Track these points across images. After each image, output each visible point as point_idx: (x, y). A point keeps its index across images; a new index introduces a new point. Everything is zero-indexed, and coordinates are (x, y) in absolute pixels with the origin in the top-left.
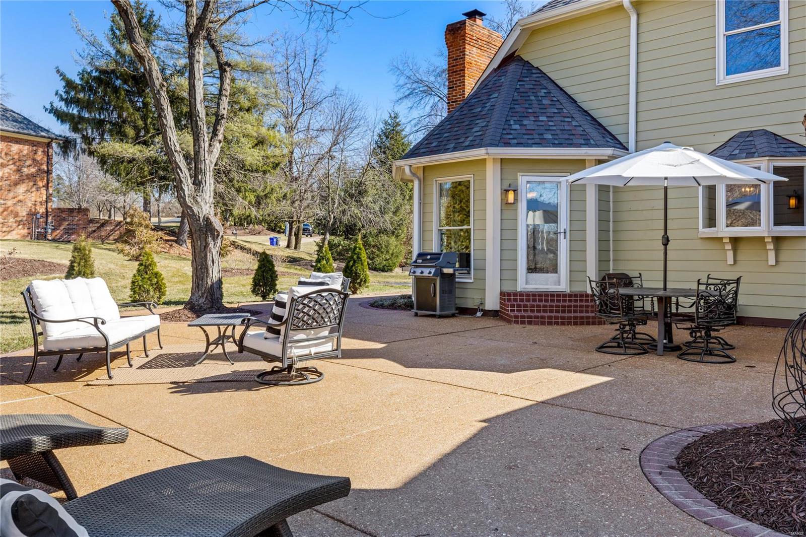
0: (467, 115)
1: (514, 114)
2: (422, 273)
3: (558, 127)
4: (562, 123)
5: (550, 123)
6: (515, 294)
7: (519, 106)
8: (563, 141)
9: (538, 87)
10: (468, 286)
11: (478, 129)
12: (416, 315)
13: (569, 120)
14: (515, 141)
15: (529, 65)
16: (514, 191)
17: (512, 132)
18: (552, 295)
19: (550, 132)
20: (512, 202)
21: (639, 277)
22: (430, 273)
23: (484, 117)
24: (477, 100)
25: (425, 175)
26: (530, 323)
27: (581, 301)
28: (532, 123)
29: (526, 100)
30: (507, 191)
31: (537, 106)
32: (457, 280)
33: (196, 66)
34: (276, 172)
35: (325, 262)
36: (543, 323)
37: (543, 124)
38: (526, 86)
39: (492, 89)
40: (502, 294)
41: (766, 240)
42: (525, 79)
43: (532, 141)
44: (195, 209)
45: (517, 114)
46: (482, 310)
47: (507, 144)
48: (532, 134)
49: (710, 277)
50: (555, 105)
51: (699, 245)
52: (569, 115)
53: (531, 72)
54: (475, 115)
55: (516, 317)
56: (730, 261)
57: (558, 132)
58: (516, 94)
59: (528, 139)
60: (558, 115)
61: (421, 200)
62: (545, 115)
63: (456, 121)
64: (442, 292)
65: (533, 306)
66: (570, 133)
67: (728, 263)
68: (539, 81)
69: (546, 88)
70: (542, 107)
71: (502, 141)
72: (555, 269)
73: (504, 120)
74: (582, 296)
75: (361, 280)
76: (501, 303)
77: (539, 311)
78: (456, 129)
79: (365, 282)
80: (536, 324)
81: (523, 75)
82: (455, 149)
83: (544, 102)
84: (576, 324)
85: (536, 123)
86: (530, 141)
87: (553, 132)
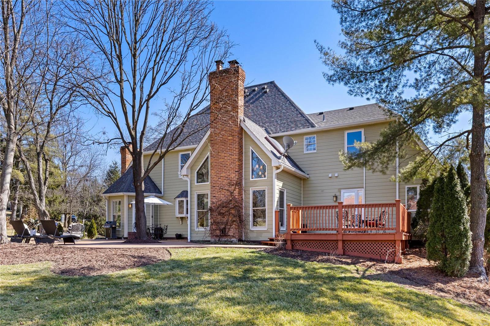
2: (107, 227)
6: (132, 233)
10: (120, 231)
11: (123, 186)
14: (131, 190)
16: (131, 204)
17: (131, 188)
20: (131, 207)
22: (109, 227)
23: (125, 182)
24: (124, 176)
25: (109, 199)
30: (129, 204)
32: (117, 229)
33: (40, 163)
34: (58, 189)
39: (129, 174)
40: (128, 233)
44: (40, 208)
46: (123, 237)
47: (129, 191)
51: (176, 219)
52: (147, 183)
54: (123, 181)
56: (181, 223)
61: (108, 206)
63: (118, 183)
64: (112, 232)
73: (129, 184)
76: (128, 235)
78: (118, 185)
82: (116, 192)
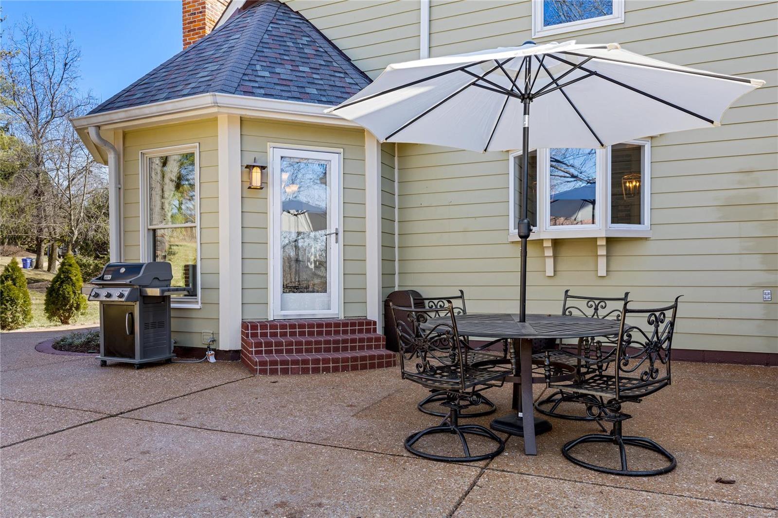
0: (193, 60)
1: (262, 59)
2: (109, 295)
3: (327, 82)
4: (333, 78)
5: (315, 76)
6: (264, 326)
7: (270, 51)
8: (333, 99)
9: (298, 33)
10: (194, 315)
11: (206, 74)
12: (104, 364)
13: (342, 75)
14: (262, 91)
15: (286, 9)
16: (263, 168)
17: (258, 79)
18: (320, 325)
19: (314, 86)
20: (259, 184)
21: (460, 297)
22: (121, 296)
23: (216, 60)
24: (209, 43)
25: (127, 145)
26: (285, 372)
27: (360, 331)
28: (289, 72)
29: (280, 45)
30: (250, 167)
31: (296, 54)
32: (173, 305)
35: (10, 282)
36: (305, 371)
37: (304, 75)
38: (281, 30)
39: (232, 31)
40: (245, 325)
41: (598, 243)
42: (280, 22)
43: (289, 94)
45: (266, 59)
46: (214, 350)
48: (289, 86)
49: (569, 294)
50: (321, 56)
52: (340, 70)
53: (289, 15)
54: (204, 58)
55: (263, 363)
56: (550, 272)
57: (326, 87)
58: (266, 36)
59: (281, 90)
60: (326, 68)
61: (119, 184)
62: (308, 65)
63: (176, 68)
64: (144, 326)
65: (291, 344)
66: (343, 90)
67: (547, 275)
68: (299, 27)
69: (309, 36)
70: (303, 55)
71: (241, 88)
72: (323, 288)
73: (247, 63)
74: (361, 324)
75: (71, 306)
76: (243, 339)
77: (299, 351)
78: (174, 76)
79: (78, 308)
80: (295, 372)
81: (277, 17)
83: (306, 51)
84: (355, 368)
85: (294, 73)
86: (284, 94)
87: (319, 87)
